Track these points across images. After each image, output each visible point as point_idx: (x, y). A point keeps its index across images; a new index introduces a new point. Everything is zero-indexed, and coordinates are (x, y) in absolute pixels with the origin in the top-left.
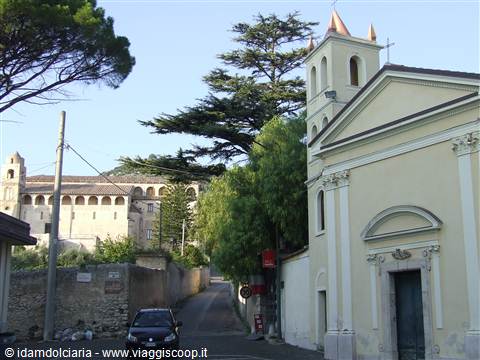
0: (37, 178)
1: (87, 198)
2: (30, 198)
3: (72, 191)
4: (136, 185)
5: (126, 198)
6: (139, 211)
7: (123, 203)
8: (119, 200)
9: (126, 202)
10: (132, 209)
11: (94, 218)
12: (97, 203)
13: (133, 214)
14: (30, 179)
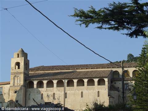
0: (38, 69)
1: (75, 81)
2: (33, 83)
3: (63, 76)
4: (114, 70)
5: (106, 80)
6: (117, 89)
7: (104, 84)
8: (101, 82)
9: (107, 83)
10: (111, 88)
11: (82, 96)
12: (83, 85)
13: (112, 92)
14: (32, 70)
